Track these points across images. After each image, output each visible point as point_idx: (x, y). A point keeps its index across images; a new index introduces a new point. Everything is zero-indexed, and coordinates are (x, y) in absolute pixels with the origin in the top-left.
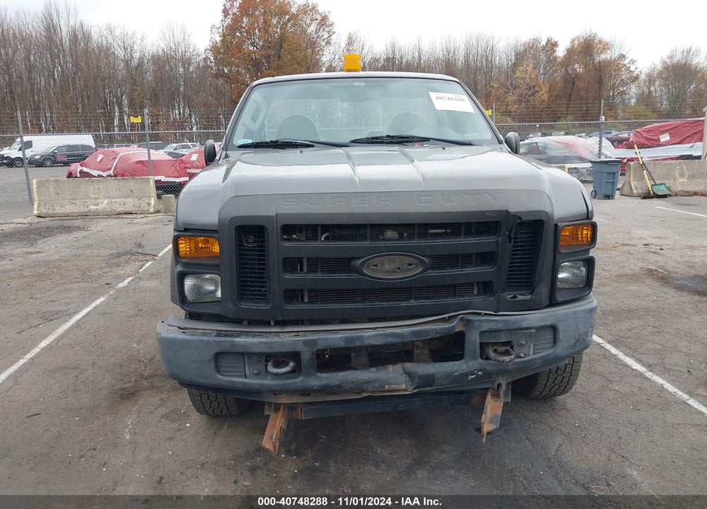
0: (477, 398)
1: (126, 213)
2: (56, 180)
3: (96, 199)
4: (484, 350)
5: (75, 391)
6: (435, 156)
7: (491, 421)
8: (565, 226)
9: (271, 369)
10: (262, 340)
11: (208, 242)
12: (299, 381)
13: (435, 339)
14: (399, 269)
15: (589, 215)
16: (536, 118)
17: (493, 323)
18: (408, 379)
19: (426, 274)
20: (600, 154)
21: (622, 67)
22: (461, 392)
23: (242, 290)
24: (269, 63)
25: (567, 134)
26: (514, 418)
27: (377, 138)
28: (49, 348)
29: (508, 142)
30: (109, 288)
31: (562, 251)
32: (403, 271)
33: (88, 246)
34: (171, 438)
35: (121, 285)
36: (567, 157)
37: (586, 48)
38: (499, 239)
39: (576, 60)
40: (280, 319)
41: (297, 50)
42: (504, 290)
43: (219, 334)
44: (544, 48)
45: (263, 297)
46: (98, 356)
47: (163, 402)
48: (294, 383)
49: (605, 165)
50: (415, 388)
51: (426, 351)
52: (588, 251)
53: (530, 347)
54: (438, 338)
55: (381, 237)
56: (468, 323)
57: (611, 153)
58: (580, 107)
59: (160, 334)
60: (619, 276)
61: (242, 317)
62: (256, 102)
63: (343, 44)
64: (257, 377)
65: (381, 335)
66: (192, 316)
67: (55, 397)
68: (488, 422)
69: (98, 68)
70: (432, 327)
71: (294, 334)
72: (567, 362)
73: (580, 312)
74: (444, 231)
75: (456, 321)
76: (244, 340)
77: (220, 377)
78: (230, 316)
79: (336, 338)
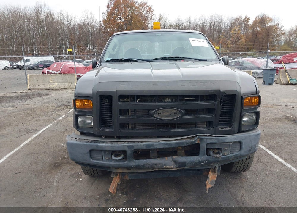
0: (205, 172)
1: (65, 89)
2: (37, 75)
3: (53, 83)
4: (208, 151)
5: (36, 163)
6: (191, 66)
7: (211, 183)
8: (247, 97)
9: (113, 158)
10: (109, 145)
11: (89, 102)
12: (126, 163)
13: (186, 146)
14: (170, 115)
15: (257, 93)
16: (239, 50)
17: (213, 140)
18: (174, 163)
19: (182, 117)
20: (267, 66)
21: (278, 29)
22: (198, 170)
23: (102, 123)
24: (126, 27)
25: (253, 57)
26: (223, 181)
27: (165, 58)
28: (27, 145)
29: (223, 60)
30: (54, 120)
31: (245, 108)
32: (172, 116)
33: (48, 102)
34: (73, 185)
35: (59, 119)
36: (252, 67)
37: (262, 21)
38: (216, 102)
39: (257, 26)
40: (118, 136)
41: (138, 21)
42: (218, 125)
43: (92, 141)
44: (244, 20)
45: (110, 126)
46: (47, 149)
47: (72, 169)
48: (123, 164)
49: (269, 71)
50: (177, 168)
51: (183, 151)
52: (256, 108)
53: (229, 150)
54: (188, 146)
55: (163, 101)
56: (201, 139)
57: (272, 65)
58: (259, 46)
59: (67, 141)
60: (273, 119)
61: (102, 135)
62: (114, 42)
63: (157, 20)
64: (108, 161)
65: (162, 144)
66: (82, 134)
67: (27, 165)
68: (210, 184)
69: (57, 29)
70: (185, 141)
71: (124, 142)
72: (247, 157)
73: (252, 135)
74: (191, 98)
75: (196, 138)
76: (102, 144)
77: (92, 160)
78: (97, 134)
79: (142, 145)
